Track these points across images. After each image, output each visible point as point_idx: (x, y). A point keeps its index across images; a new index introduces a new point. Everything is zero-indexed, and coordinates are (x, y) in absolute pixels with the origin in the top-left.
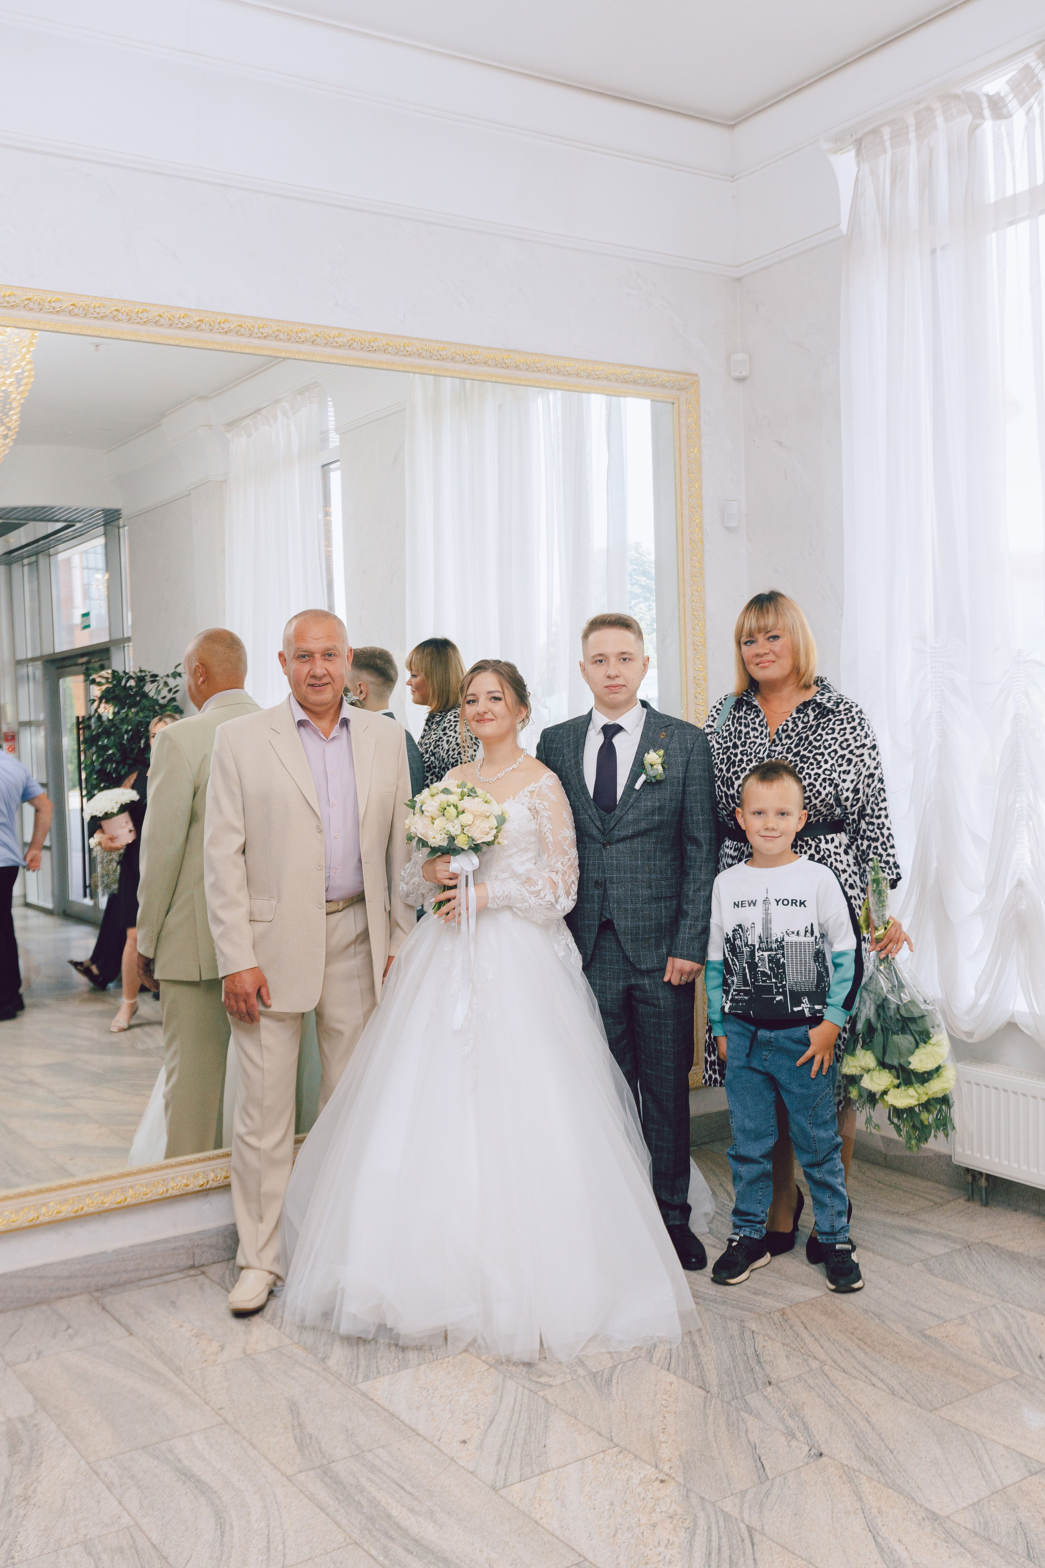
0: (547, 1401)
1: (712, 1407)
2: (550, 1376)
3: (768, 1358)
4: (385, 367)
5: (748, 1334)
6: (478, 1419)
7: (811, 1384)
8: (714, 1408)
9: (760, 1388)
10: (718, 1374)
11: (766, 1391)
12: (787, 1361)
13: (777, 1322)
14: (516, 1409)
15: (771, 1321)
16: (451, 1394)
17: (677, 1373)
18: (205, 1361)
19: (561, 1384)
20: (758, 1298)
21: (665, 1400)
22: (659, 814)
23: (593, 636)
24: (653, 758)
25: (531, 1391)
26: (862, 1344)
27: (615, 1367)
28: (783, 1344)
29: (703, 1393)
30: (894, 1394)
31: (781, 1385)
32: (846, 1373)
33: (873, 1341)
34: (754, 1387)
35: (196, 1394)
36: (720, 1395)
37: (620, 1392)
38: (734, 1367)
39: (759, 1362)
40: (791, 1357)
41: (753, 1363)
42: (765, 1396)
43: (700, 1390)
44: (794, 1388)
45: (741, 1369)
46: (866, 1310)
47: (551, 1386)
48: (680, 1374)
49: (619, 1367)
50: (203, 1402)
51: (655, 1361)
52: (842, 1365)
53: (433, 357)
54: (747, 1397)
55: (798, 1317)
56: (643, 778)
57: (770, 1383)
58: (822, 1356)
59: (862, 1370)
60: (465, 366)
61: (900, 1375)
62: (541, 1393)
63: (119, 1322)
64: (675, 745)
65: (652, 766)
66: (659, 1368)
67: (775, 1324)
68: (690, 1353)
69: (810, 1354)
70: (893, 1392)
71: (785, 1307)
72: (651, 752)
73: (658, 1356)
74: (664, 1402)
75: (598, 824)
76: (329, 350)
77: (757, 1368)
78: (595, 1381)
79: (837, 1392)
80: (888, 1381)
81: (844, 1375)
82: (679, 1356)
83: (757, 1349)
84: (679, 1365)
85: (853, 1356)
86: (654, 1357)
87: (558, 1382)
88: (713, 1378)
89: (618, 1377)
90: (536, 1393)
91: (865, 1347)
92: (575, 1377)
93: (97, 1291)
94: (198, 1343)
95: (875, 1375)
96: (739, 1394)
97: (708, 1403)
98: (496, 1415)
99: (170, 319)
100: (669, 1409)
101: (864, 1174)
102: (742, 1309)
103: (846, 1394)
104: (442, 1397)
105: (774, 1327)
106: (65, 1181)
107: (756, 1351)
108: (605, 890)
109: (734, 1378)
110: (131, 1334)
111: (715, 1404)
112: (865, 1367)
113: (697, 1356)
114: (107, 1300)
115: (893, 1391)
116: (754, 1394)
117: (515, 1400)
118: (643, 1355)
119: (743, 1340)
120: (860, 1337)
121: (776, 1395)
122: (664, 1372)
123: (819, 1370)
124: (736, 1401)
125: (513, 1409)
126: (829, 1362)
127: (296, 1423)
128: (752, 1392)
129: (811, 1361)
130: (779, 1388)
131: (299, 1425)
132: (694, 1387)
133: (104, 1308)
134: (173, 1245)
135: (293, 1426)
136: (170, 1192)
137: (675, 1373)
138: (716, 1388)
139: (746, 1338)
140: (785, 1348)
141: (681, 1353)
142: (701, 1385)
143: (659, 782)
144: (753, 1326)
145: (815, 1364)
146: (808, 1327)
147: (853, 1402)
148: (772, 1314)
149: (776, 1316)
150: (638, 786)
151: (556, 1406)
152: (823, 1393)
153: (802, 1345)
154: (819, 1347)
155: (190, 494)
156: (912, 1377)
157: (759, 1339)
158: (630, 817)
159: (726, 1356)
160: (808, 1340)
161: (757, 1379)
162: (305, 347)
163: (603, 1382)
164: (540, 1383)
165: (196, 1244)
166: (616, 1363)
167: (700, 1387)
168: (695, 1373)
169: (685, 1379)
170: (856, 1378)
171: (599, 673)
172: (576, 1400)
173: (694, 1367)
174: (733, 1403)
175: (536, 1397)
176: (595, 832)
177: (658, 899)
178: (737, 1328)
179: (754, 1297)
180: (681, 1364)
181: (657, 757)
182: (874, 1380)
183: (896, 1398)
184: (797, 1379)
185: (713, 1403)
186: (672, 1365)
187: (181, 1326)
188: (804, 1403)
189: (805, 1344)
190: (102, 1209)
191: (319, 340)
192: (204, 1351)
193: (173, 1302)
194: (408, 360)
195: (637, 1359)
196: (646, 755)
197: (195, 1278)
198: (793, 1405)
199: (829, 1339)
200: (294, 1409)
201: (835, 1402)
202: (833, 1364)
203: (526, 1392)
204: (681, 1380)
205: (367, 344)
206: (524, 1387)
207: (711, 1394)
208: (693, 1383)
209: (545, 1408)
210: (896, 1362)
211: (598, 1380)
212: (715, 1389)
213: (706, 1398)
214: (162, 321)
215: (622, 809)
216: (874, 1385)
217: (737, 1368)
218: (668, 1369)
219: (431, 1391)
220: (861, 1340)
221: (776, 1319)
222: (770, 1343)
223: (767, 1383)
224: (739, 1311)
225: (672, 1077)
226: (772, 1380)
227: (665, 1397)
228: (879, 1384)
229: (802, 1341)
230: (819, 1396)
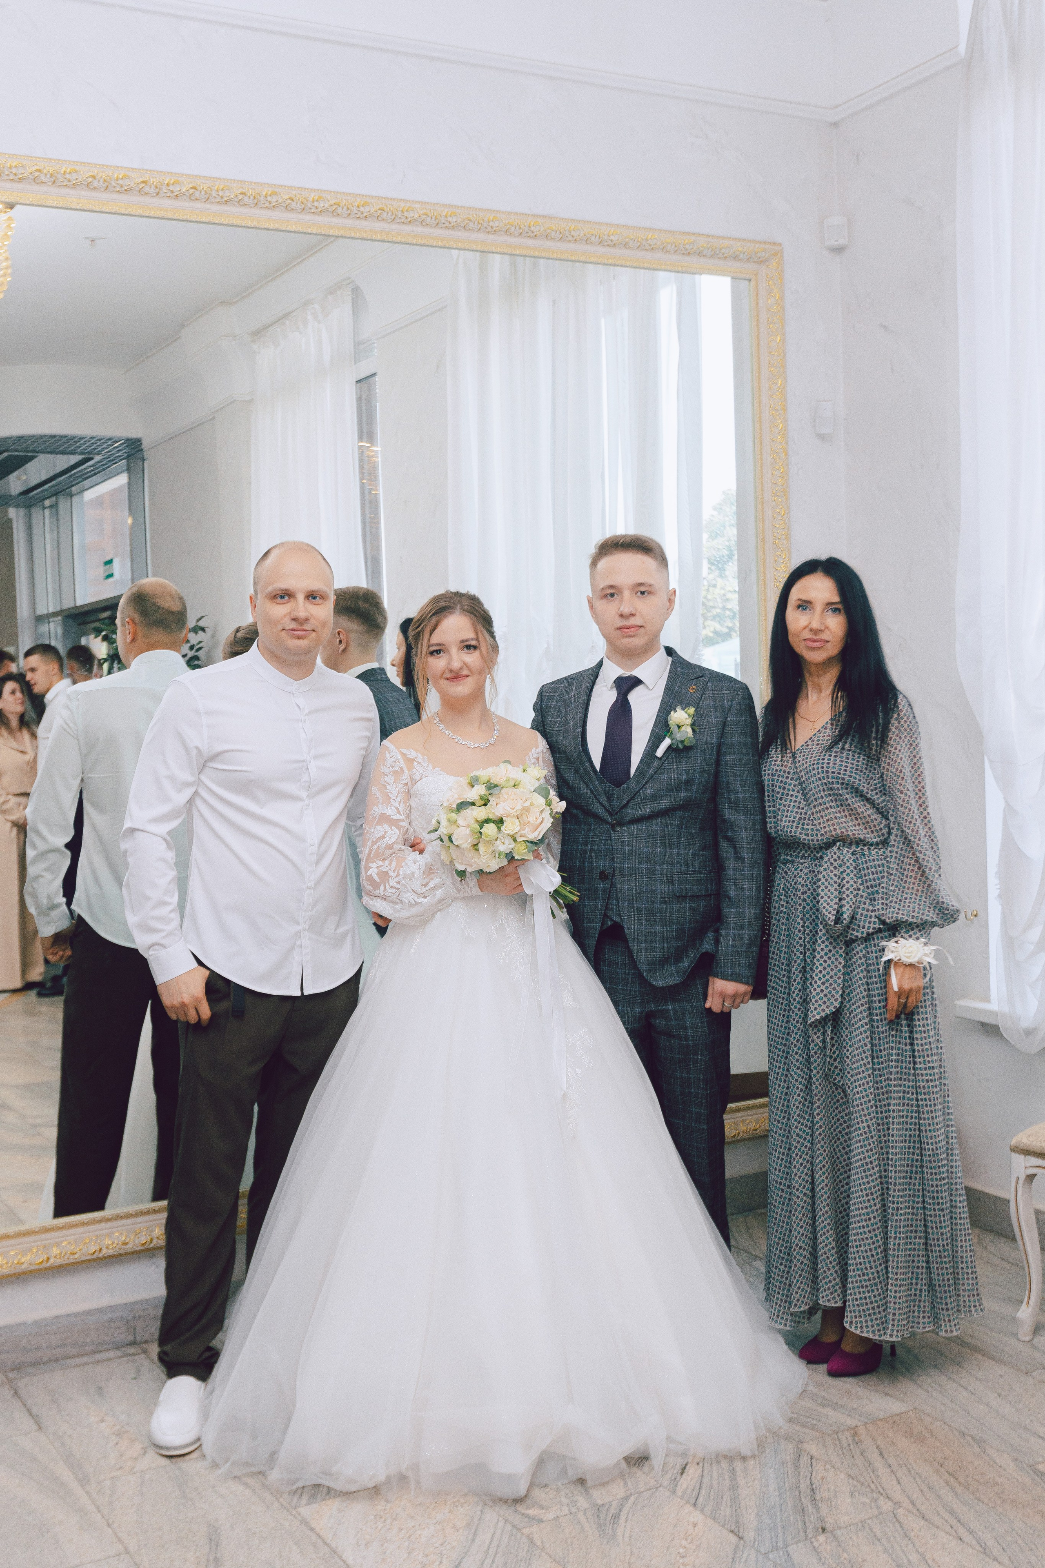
0: (532, 1541)
1: (743, 1560)
2: (542, 1507)
3: (826, 1495)
4: (378, 237)
5: (805, 1459)
6: (441, 1563)
7: (877, 1534)
8: (746, 1561)
9: (810, 1536)
10: (757, 1514)
11: (817, 1540)
12: (850, 1500)
13: (845, 1445)
14: (491, 1551)
15: (838, 1443)
16: (414, 1527)
17: (705, 1509)
18: (121, 1468)
19: (554, 1519)
20: (825, 1411)
21: (684, 1547)
22: (686, 790)
23: (602, 563)
24: (681, 716)
25: (514, 1526)
26: (952, 1480)
27: (627, 1498)
28: (849, 1476)
29: (734, 1539)
30: (985, 1553)
31: (838, 1533)
32: (926, 1520)
33: (967, 1476)
34: (802, 1533)
35: (99, 1511)
36: (756, 1544)
37: (627, 1534)
38: (781, 1505)
39: (814, 1500)
40: (857, 1494)
41: (806, 1501)
42: (814, 1548)
43: (731, 1535)
44: (855, 1538)
45: (789, 1508)
46: (964, 1434)
47: (541, 1521)
48: (709, 1513)
49: (632, 1499)
50: (105, 1524)
51: (679, 1492)
52: (922, 1508)
53: (441, 225)
54: (791, 1549)
55: (874, 1439)
56: (667, 742)
57: (824, 1530)
58: (898, 1495)
59: (947, 1516)
60: (480, 236)
61: (996, 1526)
62: (526, 1531)
63: (31, 1414)
64: (707, 702)
65: (679, 727)
66: (683, 1502)
67: (842, 1448)
68: (727, 1482)
69: (881, 1490)
70: (985, 1551)
71: (859, 1424)
72: (678, 709)
73: (684, 1486)
74: (681, 1550)
75: (603, 799)
76: (308, 217)
77: (810, 1507)
78: (598, 1516)
79: (910, 1546)
80: (980, 1533)
81: (922, 1522)
82: (711, 1486)
83: (814, 1481)
84: (709, 1499)
85: (939, 1497)
86: (679, 1486)
87: (551, 1516)
88: (750, 1519)
89: (628, 1512)
90: (520, 1530)
91: (955, 1484)
92: (574, 1510)
93: (13, 1370)
94: (117, 1444)
95: (963, 1525)
96: (781, 1544)
97: (739, 1554)
98: (463, 1558)
99: (105, 181)
100: (686, 1560)
101: (985, 1248)
102: (802, 1425)
103: (922, 1550)
104: (400, 1529)
105: (840, 1452)
106: (12, 1229)
107: (812, 1484)
108: (613, 885)
109: (778, 1520)
110: (40, 1428)
111: (749, 1554)
112: (952, 1513)
113: (734, 1487)
114: (22, 1383)
115: (984, 1549)
116: (801, 1545)
117: (492, 1538)
118: (665, 1483)
119: (797, 1467)
120: (951, 1471)
121: (829, 1547)
122: (688, 1508)
123: (891, 1514)
124: (775, 1552)
125: (488, 1550)
126: (906, 1503)
127: (212, 1557)
128: (798, 1542)
129: (882, 1501)
130: (835, 1537)
131: (216, 1560)
132: (724, 1531)
133: (16, 1393)
134: (109, 1316)
135: (208, 1561)
136: (104, 1251)
137: (702, 1511)
138: (752, 1533)
139: (802, 1465)
140: (851, 1481)
141: (715, 1483)
142: (733, 1528)
143: (687, 749)
144: (812, 1448)
145: (886, 1506)
146: (884, 1453)
147: (930, 1562)
148: (840, 1434)
149: (845, 1437)
150: (660, 753)
151: (543, 1549)
152: (892, 1547)
153: (873, 1477)
154: (895, 1482)
155: (214, 418)
156: (1013, 1530)
157: (819, 1467)
158: (648, 791)
159: (771, 1489)
160: (882, 1471)
161: (807, 1524)
162: (276, 214)
163: (609, 1518)
164: (528, 1516)
165: (137, 1315)
166: (628, 1493)
167: (732, 1531)
168: (728, 1511)
169: (714, 1519)
170: (938, 1527)
171: (610, 609)
172: (569, 1541)
173: (729, 1503)
174: (771, 1556)
175: (519, 1535)
176: (600, 811)
177: (680, 898)
178: (792, 1450)
179: (820, 1409)
180: (712, 1498)
181: (686, 716)
182: (962, 1532)
183: (987, 1559)
184: (860, 1525)
185: (745, 1554)
186: (701, 1499)
187: (102, 1421)
188: (864, 1560)
189: (877, 1477)
190: (18, 1271)
191: (294, 205)
192: (121, 1455)
193: (100, 1388)
194: (408, 228)
195: (657, 1488)
196: (672, 712)
197: (131, 1358)
198: (850, 1562)
199: (910, 1471)
200: (214, 1538)
201: (905, 1560)
202: (911, 1507)
203: (509, 1527)
204: (709, 1521)
205: (355, 210)
206: (506, 1521)
207: (745, 1542)
208: (723, 1526)
209: (528, 1551)
210: (995, 1508)
211: (602, 1515)
212: (750, 1535)
213: (737, 1546)
214: (95, 183)
215: (638, 781)
216: (961, 1539)
217: (783, 1507)
218: (694, 1505)
219: (389, 1521)
220: (951, 1474)
221: (844, 1441)
222: (832, 1473)
223: (820, 1530)
224: (798, 1428)
225: (705, 1127)
226: (827, 1526)
227: (684, 1543)
228: (968, 1538)
229: (873, 1472)
230: (885, 1550)
